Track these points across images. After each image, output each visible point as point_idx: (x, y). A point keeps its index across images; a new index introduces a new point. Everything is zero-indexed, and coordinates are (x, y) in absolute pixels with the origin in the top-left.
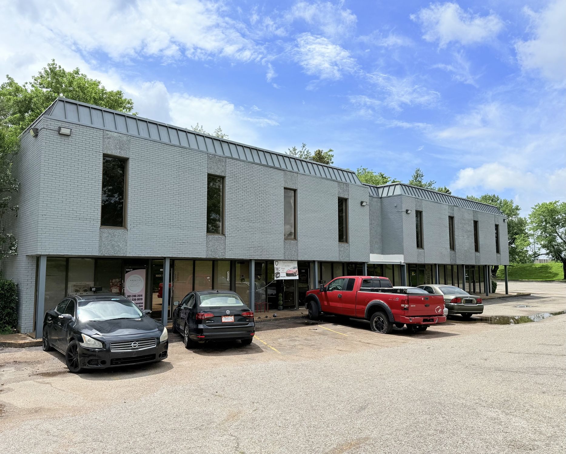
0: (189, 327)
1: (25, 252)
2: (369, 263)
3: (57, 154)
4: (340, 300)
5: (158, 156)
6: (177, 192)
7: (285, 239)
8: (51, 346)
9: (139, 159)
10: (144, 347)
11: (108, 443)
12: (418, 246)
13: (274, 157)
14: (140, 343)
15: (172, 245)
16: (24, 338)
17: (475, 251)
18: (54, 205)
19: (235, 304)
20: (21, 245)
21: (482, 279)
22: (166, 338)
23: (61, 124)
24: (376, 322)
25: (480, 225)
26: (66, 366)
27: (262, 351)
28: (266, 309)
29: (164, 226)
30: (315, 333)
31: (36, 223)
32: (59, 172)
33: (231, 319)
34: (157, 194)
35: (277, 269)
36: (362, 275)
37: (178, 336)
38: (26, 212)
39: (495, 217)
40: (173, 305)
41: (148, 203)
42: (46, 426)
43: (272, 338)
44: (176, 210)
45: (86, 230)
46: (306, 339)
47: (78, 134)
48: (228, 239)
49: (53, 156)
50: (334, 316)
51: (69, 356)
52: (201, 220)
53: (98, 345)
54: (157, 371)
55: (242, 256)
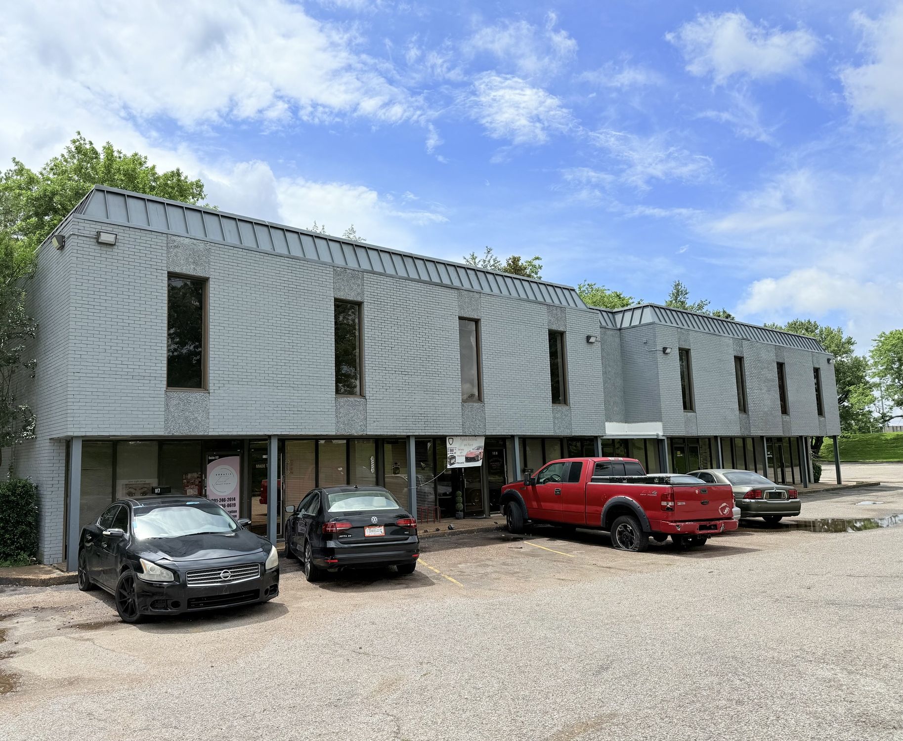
0: (312, 546)
1: (48, 434)
2: (604, 437)
3: (95, 275)
4: (559, 498)
5: (254, 274)
6: (286, 329)
7: (464, 401)
8: (92, 582)
9: (225, 279)
10: (240, 579)
11: (187, 729)
12: (685, 408)
13: (441, 268)
14: (234, 572)
15: (280, 415)
16: (49, 572)
17: (782, 413)
18: (92, 357)
19: (385, 507)
20: (41, 422)
21: (796, 461)
22: (276, 564)
23: (100, 227)
24: (620, 533)
25: (787, 369)
26: (118, 614)
27: (433, 584)
28: (436, 517)
29: (267, 384)
30: (519, 553)
31: (65, 386)
32: (98, 304)
33: (379, 531)
34: (254, 334)
35: (451, 450)
36: (594, 456)
37: (294, 563)
38: (48, 370)
39: (813, 356)
40: (284, 511)
41: (241, 349)
42: (88, 705)
43: (448, 562)
44: (286, 358)
45: (144, 395)
46: (504, 564)
47: (127, 242)
48: (371, 403)
49: (89, 278)
50: (549, 526)
51: (121, 596)
52: (326, 373)
53: (167, 576)
54: (263, 617)
55: (393, 431)
